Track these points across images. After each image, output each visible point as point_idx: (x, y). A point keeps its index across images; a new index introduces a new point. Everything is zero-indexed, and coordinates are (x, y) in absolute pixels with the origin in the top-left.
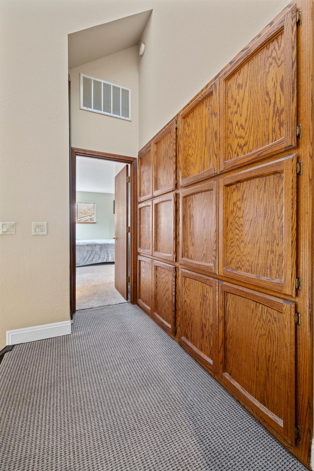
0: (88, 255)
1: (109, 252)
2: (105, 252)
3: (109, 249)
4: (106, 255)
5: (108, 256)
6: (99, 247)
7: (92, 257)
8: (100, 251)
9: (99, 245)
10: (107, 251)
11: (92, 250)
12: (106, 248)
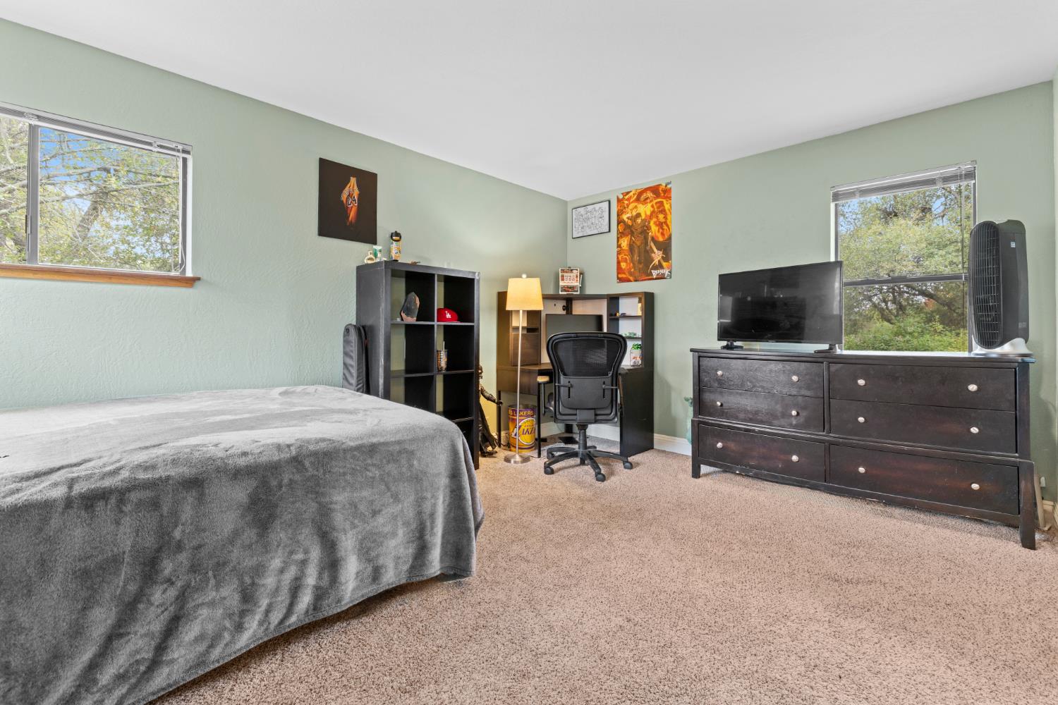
0: (101, 619)
1: (339, 519)
2: (306, 534)
3: (339, 498)
4: (315, 554)
5: (332, 565)
6: (240, 493)
7: (151, 622)
8: (250, 535)
9: (237, 474)
10: (325, 512)
11: (150, 541)
12: (316, 488)
